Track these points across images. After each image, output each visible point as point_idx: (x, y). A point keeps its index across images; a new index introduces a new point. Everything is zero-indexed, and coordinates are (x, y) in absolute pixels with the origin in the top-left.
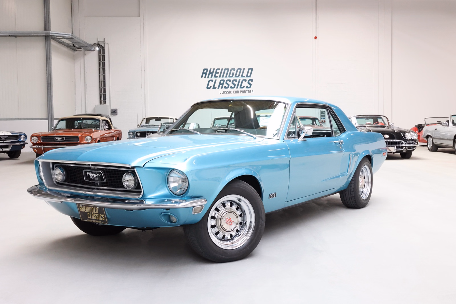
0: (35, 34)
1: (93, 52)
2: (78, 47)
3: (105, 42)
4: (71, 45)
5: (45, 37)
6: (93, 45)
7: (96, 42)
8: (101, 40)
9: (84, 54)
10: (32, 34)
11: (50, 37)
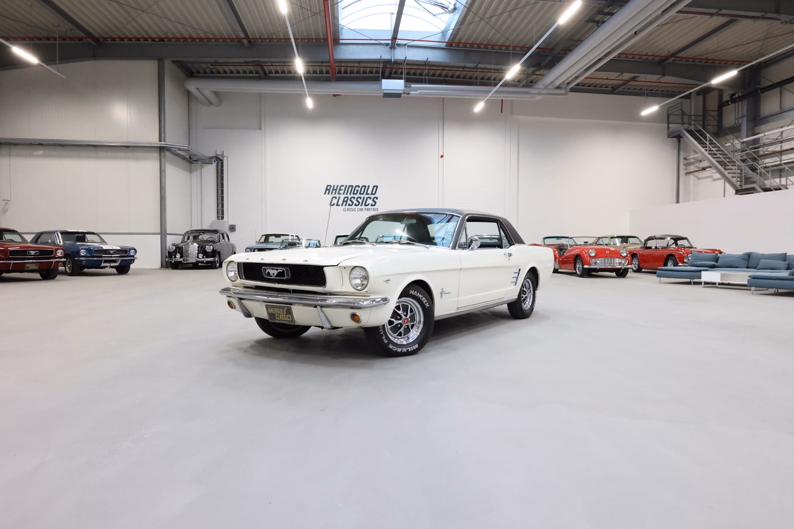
0: (148, 145)
1: (211, 165)
2: (195, 159)
3: (224, 155)
4: (188, 157)
5: (159, 149)
6: (211, 158)
7: (213, 155)
8: (219, 153)
9: (202, 167)
10: (145, 145)
11: (165, 149)
